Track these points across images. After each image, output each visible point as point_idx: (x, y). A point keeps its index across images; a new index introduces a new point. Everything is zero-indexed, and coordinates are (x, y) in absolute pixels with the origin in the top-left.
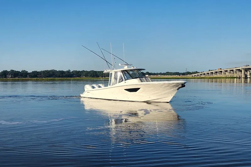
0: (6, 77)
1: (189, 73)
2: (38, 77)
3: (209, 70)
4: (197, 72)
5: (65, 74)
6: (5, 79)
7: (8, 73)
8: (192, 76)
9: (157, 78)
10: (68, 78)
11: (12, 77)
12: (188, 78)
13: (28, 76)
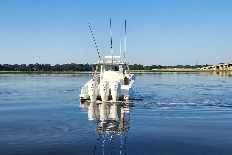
0: (32, 70)
1: (199, 66)
2: (60, 70)
3: (219, 64)
4: (207, 66)
5: (84, 67)
6: (31, 71)
7: (34, 66)
8: (203, 69)
9: (169, 71)
10: (86, 71)
11: (37, 70)
12: (199, 71)
13: (51, 69)
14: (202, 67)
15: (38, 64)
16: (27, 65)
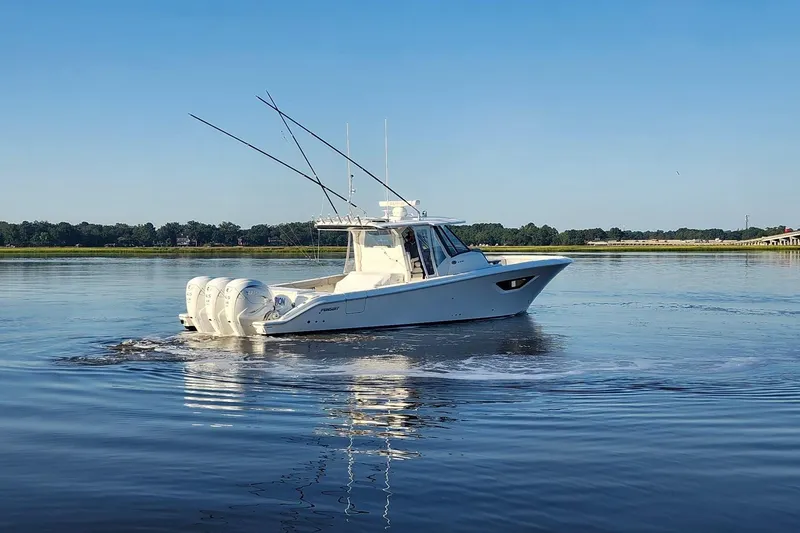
0: (174, 243)
1: (755, 233)
2: (268, 244)
4: (782, 230)
6: (170, 249)
8: (768, 242)
9: (646, 247)
11: (191, 244)
12: (754, 249)
13: (240, 240)
14: (765, 234)
15: (194, 224)
16: (157, 227)
